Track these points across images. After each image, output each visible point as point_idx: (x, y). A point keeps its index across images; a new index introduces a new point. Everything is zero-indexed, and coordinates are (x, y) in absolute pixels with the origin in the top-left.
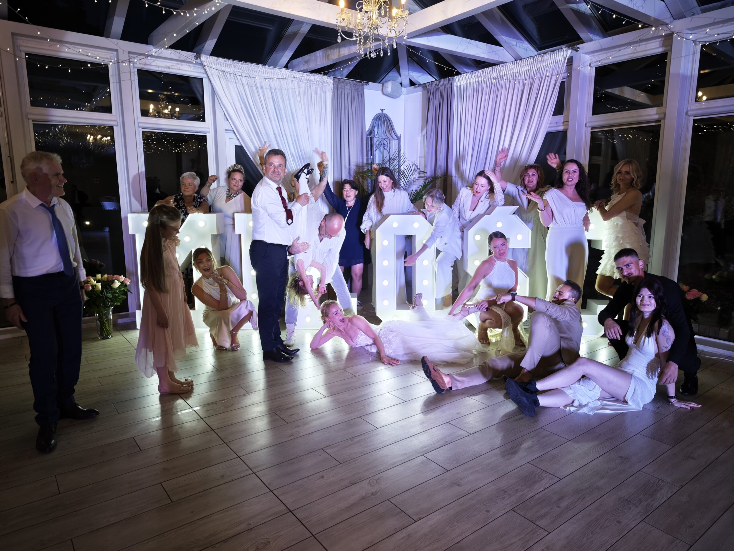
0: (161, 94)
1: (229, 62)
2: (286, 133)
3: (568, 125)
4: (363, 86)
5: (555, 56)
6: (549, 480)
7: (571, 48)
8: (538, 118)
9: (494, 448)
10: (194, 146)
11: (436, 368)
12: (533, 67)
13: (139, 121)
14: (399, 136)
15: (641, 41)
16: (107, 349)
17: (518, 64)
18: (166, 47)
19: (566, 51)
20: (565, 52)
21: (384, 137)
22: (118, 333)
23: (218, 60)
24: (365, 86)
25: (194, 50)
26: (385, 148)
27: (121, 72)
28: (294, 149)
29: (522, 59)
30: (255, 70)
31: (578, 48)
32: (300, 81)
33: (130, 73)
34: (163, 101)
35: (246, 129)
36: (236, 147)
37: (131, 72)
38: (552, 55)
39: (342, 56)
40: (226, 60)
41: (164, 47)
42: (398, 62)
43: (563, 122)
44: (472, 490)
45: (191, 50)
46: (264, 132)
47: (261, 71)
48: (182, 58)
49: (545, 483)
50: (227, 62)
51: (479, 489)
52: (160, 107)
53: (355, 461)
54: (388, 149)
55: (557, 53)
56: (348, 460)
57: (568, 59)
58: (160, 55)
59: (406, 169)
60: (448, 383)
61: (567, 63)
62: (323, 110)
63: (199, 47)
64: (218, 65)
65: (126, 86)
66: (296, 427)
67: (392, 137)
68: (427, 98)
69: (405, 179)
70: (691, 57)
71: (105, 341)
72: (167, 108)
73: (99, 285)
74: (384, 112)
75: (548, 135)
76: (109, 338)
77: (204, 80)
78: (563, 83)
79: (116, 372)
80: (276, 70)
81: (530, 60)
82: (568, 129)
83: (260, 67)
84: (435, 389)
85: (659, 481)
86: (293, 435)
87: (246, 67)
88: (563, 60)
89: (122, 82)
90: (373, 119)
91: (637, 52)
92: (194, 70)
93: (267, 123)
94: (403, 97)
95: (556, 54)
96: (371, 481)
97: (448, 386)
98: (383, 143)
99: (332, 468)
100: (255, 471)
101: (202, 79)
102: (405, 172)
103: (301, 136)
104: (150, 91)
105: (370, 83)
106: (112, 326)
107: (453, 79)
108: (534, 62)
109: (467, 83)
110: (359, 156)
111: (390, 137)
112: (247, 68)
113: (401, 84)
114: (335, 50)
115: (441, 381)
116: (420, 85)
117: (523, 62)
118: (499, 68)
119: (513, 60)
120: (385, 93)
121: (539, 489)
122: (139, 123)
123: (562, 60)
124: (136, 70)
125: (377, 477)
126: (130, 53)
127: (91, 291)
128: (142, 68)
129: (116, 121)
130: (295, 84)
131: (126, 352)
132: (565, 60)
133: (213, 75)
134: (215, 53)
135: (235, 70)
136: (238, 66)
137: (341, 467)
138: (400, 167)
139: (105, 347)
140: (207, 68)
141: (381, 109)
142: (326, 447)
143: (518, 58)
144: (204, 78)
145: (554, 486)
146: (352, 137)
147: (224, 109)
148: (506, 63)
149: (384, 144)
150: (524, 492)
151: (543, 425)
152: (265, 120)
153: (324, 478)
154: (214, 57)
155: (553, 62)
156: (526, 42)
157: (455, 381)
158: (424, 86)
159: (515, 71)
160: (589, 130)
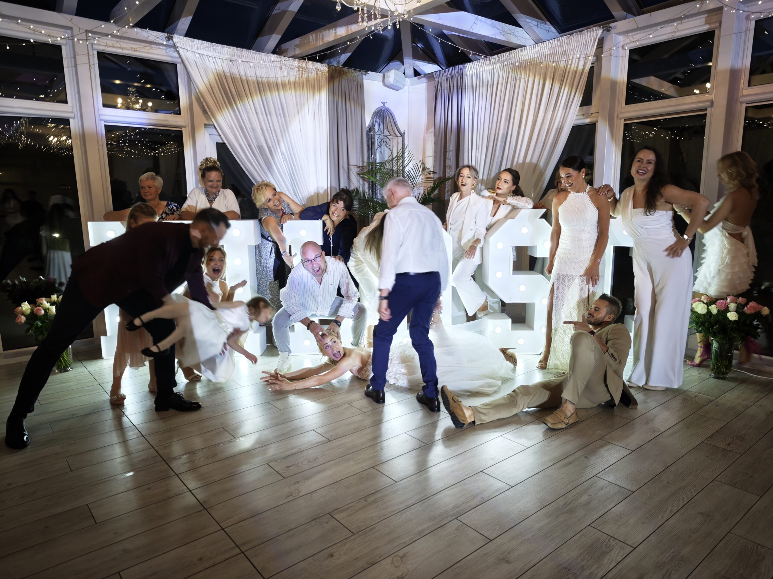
0: (130, 86)
1: (207, 45)
2: (276, 129)
3: (597, 117)
4: (362, 75)
5: (584, 37)
6: (620, 550)
7: (603, 28)
10: (172, 148)
11: (456, 398)
12: (558, 50)
13: (100, 113)
14: (403, 132)
15: (687, 17)
16: (64, 384)
17: (539, 47)
18: (131, 24)
19: (596, 30)
20: (595, 32)
21: (387, 133)
22: (80, 364)
23: (194, 41)
24: (364, 76)
25: (167, 30)
26: (388, 146)
27: (77, 54)
29: (544, 42)
30: (238, 54)
31: (610, 27)
32: (291, 68)
34: (133, 94)
35: (228, 122)
36: (218, 144)
37: (90, 55)
39: (338, 37)
40: (203, 42)
41: (128, 25)
42: (402, 49)
43: (591, 114)
45: (162, 31)
46: (250, 127)
47: (245, 55)
48: (152, 39)
49: (615, 555)
51: (535, 567)
52: (129, 101)
53: (371, 530)
54: (391, 147)
55: (586, 33)
56: (363, 528)
57: (599, 40)
58: (124, 35)
60: (470, 416)
61: (597, 45)
63: (171, 27)
64: (194, 47)
65: (83, 70)
66: (295, 484)
67: (395, 134)
68: (435, 89)
69: (412, 180)
70: (743, 34)
71: (64, 375)
72: (138, 103)
73: (53, 309)
74: (386, 105)
75: (575, 129)
76: (68, 371)
77: (178, 65)
78: (592, 68)
79: (73, 415)
80: (263, 55)
81: (554, 42)
82: (597, 122)
83: (243, 52)
84: (454, 423)
85: (757, 547)
86: (291, 495)
87: (227, 51)
88: (593, 41)
89: (78, 66)
90: (373, 114)
91: (678, 31)
92: (167, 54)
94: (406, 88)
96: (395, 558)
97: (470, 420)
98: (385, 140)
99: (343, 542)
100: (244, 549)
101: (176, 65)
102: (412, 172)
104: (118, 82)
105: (370, 72)
106: (71, 356)
107: (464, 66)
108: (559, 44)
109: (480, 71)
110: (359, 155)
111: (393, 134)
112: (229, 52)
113: (404, 73)
114: (331, 31)
115: (461, 414)
116: (425, 75)
117: (545, 45)
118: (518, 53)
119: (534, 43)
120: (386, 84)
121: (610, 564)
122: (100, 116)
123: (591, 41)
124: (95, 52)
125: (401, 553)
126: (87, 32)
127: (43, 315)
128: (103, 50)
129: (72, 112)
130: (285, 72)
131: (87, 388)
132: (595, 41)
133: (189, 60)
134: (191, 33)
135: (215, 54)
136: (217, 50)
137: (354, 539)
138: (404, 168)
139: (62, 382)
140: (181, 51)
141: (382, 102)
142: (334, 510)
143: (538, 41)
144: (178, 63)
145: (627, 559)
146: (351, 133)
148: (526, 46)
149: (386, 142)
150: (592, 570)
151: (597, 472)
152: (251, 112)
153: (334, 558)
154: (188, 38)
155: (580, 44)
156: (548, 23)
157: (478, 414)
158: (430, 76)
159: (536, 56)
160: (622, 123)
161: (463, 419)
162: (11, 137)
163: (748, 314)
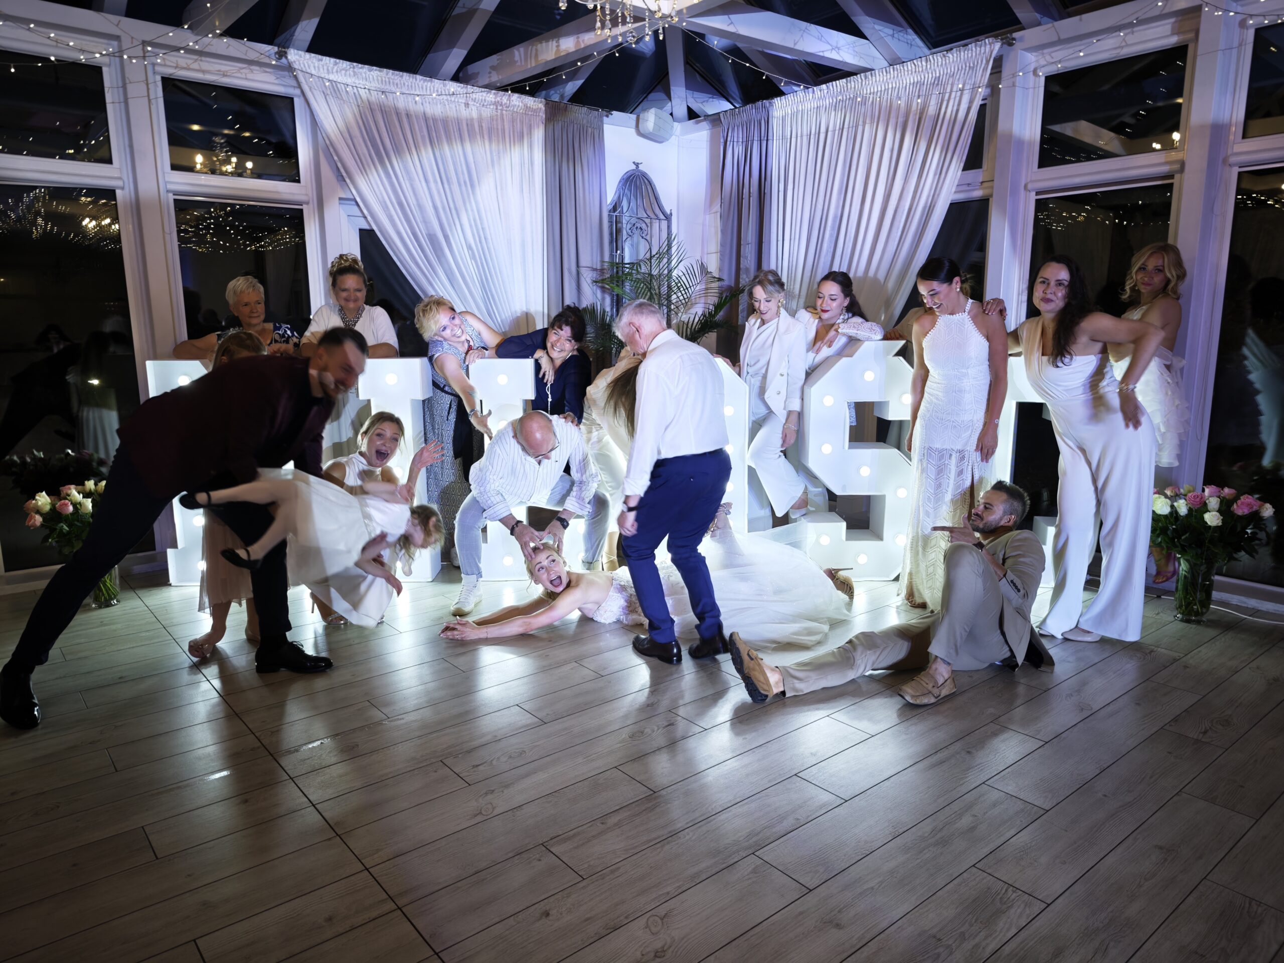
0: (216, 135)
1: (344, 65)
3: (992, 187)
4: (601, 117)
5: (970, 55)
6: (1025, 908)
7: (1002, 39)
8: (935, 174)
9: (897, 833)
10: (286, 238)
11: (754, 653)
12: (927, 76)
13: (167, 179)
14: (669, 212)
15: (1141, 22)
16: (106, 627)
17: (896, 72)
18: (218, 31)
19: (990, 44)
20: (988, 47)
21: (642, 214)
22: (132, 594)
23: (322, 60)
24: (605, 119)
25: (277, 41)
26: (644, 235)
27: (127, 81)
28: (473, 235)
29: (904, 62)
30: (396, 82)
31: (1014, 39)
32: (483, 105)
33: (147, 84)
34: (222, 148)
35: (380, 197)
36: (362, 231)
37: (149, 82)
38: (962, 53)
39: (562, 54)
40: (338, 61)
41: (213, 32)
42: (667, 73)
43: (982, 182)
44: (868, 937)
45: (270, 42)
46: (415, 203)
47: (406, 84)
48: (252, 56)
49: (1017, 915)
50: (341, 65)
51: (882, 935)
52: (215, 159)
53: (612, 872)
54: (648, 238)
55: (974, 49)
56: (599, 869)
57: (995, 60)
58: (207, 50)
59: (686, 273)
60: (777, 683)
61: (992, 68)
62: (526, 161)
63: (283, 36)
64: (321, 69)
65: (138, 108)
66: (486, 794)
67: (656, 215)
68: (722, 140)
69: (683, 292)
70: (1235, 51)
71: (105, 612)
72: (230, 163)
73: (88, 504)
74: (641, 167)
75: (954, 208)
76: (113, 605)
77: (296, 100)
78: (983, 107)
79: (120, 678)
80: (437, 83)
81: (920, 63)
82: (991, 196)
83: (404, 77)
84: (750, 694)
85: (1250, 904)
86: (481, 813)
87: (377, 76)
88: (984, 61)
89: (130, 101)
90: (620, 182)
91: (1127, 45)
92: (276, 82)
93: (421, 187)
94: (673, 139)
95: (970, 52)
96: (651, 919)
97: (776, 690)
98: (639, 226)
99: (566, 892)
100: (401, 902)
101: (292, 99)
102: (683, 278)
103: (485, 211)
104: (196, 127)
105: (614, 113)
106: (118, 582)
107: (770, 103)
108: (929, 67)
109: (798, 111)
110: (595, 249)
111: (652, 216)
112: (379, 78)
113: (671, 114)
114: (550, 43)
115: (762, 679)
116: (707, 116)
117: (905, 68)
118: (860, 80)
119: (886, 64)
120: (641, 132)
121: (1008, 930)
122: (166, 183)
123: (982, 61)
124: (159, 78)
125: (662, 911)
126: (145, 43)
127: (72, 514)
128: (171, 75)
129: (120, 178)
130: (473, 112)
131: (144, 634)
132: (988, 62)
133: (314, 91)
134: (317, 47)
135: (357, 81)
136: (361, 74)
137: (584, 887)
138: (670, 271)
139: (102, 624)
140: (301, 77)
141: (634, 163)
142: (552, 839)
143: (895, 61)
144: (296, 96)
145: (1037, 924)
146: (582, 215)
147: (336, 158)
148: (873, 70)
149: (641, 228)
150: (977, 940)
151: (987, 777)
152: (417, 180)
153: (550, 918)
154: (313, 55)
155: (964, 66)
156: (910, 31)
157: (790, 679)
158: (715, 120)
159: (890, 86)
160: (1033, 197)
161: (765, 687)
162: (19, 219)
163: (1238, 516)
